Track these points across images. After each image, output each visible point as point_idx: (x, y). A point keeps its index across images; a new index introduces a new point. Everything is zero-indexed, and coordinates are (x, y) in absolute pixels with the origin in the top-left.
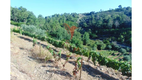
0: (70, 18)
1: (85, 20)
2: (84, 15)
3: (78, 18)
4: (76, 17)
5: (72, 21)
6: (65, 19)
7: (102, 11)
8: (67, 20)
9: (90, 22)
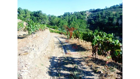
0: (80, 17)
1: (93, 18)
2: (91, 12)
3: (86, 15)
4: (84, 14)
5: (81, 19)
6: (76, 17)
7: (107, 8)
8: (78, 18)
9: (97, 19)
